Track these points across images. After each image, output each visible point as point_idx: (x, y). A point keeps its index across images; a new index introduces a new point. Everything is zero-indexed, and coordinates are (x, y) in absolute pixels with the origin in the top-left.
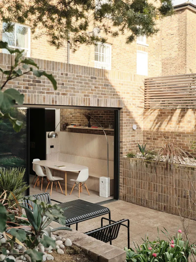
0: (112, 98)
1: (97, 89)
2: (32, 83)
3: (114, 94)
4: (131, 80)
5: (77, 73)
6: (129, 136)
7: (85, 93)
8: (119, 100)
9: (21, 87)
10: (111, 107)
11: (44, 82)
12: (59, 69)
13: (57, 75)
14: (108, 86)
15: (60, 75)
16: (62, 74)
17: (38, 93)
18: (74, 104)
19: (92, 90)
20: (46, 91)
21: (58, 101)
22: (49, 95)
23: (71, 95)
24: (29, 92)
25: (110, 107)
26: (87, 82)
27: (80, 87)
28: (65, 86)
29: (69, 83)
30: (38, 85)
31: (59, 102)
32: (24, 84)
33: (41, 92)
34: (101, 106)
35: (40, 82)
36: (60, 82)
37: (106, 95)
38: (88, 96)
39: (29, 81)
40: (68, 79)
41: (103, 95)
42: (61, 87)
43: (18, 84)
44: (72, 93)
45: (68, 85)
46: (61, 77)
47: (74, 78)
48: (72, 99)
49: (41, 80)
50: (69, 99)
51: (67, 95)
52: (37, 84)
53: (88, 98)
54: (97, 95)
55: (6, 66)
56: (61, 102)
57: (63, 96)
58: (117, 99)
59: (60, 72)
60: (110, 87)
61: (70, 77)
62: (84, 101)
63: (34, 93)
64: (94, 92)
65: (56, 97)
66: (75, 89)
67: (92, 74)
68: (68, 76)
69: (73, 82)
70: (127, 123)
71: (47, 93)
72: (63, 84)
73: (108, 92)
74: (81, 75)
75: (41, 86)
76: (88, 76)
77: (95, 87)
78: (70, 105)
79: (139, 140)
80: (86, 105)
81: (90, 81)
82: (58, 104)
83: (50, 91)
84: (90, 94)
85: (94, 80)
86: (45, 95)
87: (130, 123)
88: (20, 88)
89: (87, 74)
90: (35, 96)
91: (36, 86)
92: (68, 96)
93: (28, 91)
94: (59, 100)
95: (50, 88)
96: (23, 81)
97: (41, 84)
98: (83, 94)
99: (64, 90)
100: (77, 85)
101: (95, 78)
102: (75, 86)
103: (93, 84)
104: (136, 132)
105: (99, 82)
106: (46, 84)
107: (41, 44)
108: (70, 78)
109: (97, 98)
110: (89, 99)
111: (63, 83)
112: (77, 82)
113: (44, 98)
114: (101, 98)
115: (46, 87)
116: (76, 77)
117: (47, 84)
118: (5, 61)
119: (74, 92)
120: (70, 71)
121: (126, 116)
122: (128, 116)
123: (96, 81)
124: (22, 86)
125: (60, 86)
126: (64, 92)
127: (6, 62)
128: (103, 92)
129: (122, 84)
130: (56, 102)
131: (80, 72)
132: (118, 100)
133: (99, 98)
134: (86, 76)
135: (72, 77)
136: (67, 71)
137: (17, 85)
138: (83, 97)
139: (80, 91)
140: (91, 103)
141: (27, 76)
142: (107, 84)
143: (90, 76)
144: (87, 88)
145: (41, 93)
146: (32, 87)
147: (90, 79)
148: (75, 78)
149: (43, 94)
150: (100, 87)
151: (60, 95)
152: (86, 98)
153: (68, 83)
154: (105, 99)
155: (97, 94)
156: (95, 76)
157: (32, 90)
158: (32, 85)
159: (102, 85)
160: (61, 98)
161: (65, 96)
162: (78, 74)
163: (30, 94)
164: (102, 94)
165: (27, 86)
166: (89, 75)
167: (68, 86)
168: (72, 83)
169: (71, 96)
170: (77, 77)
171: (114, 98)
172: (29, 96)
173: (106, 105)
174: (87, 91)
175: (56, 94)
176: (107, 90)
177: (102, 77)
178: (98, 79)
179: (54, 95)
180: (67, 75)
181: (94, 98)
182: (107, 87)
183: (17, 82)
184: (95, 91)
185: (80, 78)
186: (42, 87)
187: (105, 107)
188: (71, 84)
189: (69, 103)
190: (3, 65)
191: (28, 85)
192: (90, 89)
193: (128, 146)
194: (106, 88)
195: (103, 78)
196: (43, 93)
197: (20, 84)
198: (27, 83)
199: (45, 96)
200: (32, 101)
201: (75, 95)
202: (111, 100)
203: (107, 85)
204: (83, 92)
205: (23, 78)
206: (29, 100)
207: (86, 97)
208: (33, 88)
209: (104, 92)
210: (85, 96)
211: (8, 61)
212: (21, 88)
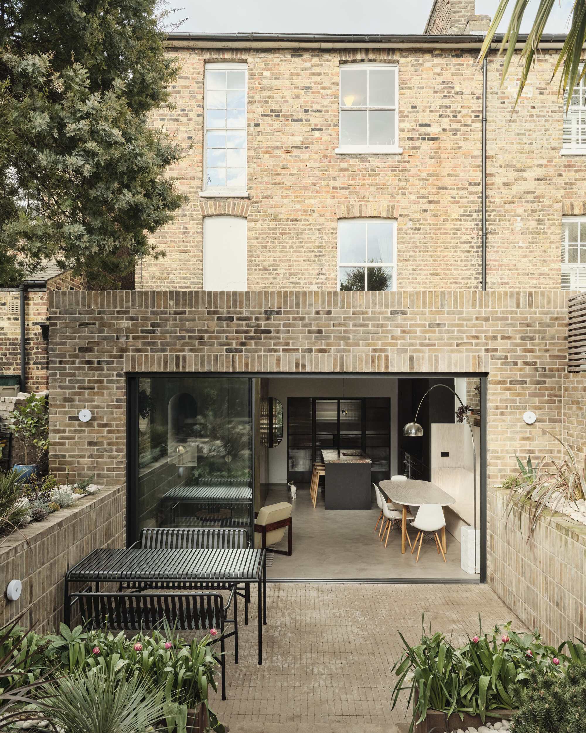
0: (452, 351)
1: (408, 335)
2: (252, 334)
3: (460, 341)
4: (518, 306)
5: (353, 306)
6: (513, 439)
7: (374, 345)
8: (477, 354)
9: (232, 343)
10: (453, 371)
11: (278, 332)
12: (311, 305)
13: (307, 316)
14: (441, 326)
15: (313, 315)
16: (318, 313)
17: (264, 352)
18: (347, 368)
19: (393, 338)
20: (281, 348)
21: (309, 364)
22: (288, 354)
23: (338, 351)
24: (247, 351)
25: (446, 371)
26: (381, 322)
27: (361, 335)
28: (324, 334)
29: (334, 328)
30: (265, 338)
31: (312, 365)
32: (237, 338)
33: (270, 350)
34: (421, 371)
35: (269, 332)
36: (313, 328)
37: (435, 345)
38: (381, 350)
39: (247, 332)
40: (331, 320)
41: (425, 346)
42: (316, 337)
43: (227, 339)
44: (342, 347)
45: (333, 332)
46: (316, 319)
47: (345, 319)
48: (342, 358)
49: (272, 329)
50: (335, 360)
51: (329, 352)
52: (263, 336)
53: (383, 354)
54: (409, 348)
55: (204, 311)
56: (316, 365)
57: (320, 354)
58: (471, 354)
59: (314, 310)
60: (446, 328)
61: (335, 317)
62: (373, 361)
63: (256, 352)
64: (399, 342)
65: (303, 357)
66: (349, 338)
67: (393, 306)
68: (332, 315)
69: (344, 325)
70: (505, 407)
71: (284, 350)
72: (320, 332)
73: (441, 338)
74: (364, 310)
75: (270, 338)
76: (383, 310)
77: (404, 332)
78: (338, 370)
79: (547, 448)
80: (378, 368)
81: (388, 321)
82: (308, 369)
83: (291, 347)
84: (389, 348)
85: (399, 317)
86: (281, 354)
87: (518, 408)
88: (229, 345)
89: (382, 306)
90: (259, 357)
91: (261, 339)
92: (332, 353)
93: (246, 349)
94: (311, 362)
95: (291, 341)
96: (236, 333)
97: (272, 335)
98: (371, 348)
99: (322, 343)
100: (355, 332)
101: (404, 313)
102: (350, 333)
103: (397, 326)
104: (537, 429)
105: (412, 319)
106: (281, 336)
107: (417, 250)
108: (335, 319)
109: (409, 354)
110: (387, 358)
111: (319, 330)
112: (355, 325)
113: (278, 360)
114: (421, 354)
115: (281, 341)
116: (351, 315)
117: (284, 335)
118: (204, 303)
119: (347, 344)
120: (336, 305)
121: (500, 391)
122: (508, 392)
123: (405, 319)
124: (234, 342)
125: (313, 335)
126: (323, 347)
127: (205, 305)
128: (427, 341)
129: (487, 319)
130: (304, 366)
131: (361, 305)
132: (474, 357)
133: (415, 355)
134: (377, 310)
135: (342, 316)
136: (329, 304)
137: (225, 340)
138: (371, 354)
139: (361, 342)
140: (392, 366)
141: (242, 324)
142: (437, 322)
143: (389, 311)
144: (380, 335)
145: (271, 352)
146: (253, 342)
147: (389, 315)
148: (350, 317)
149: (275, 354)
150: (418, 329)
151: (313, 353)
152: (378, 356)
153: (332, 328)
154: (433, 354)
155: (409, 346)
156: (402, 309)
157: (253, 347)
158: (252, 338)
159: (424, 325)
160: (317, 357)
161: (326, 354)
162: (358, 309)
163: (250, 354)
164: (422, 345)
165: (244, 341)
166: (387, 306)
167: (332, 335)
168: (342, 329)
169: (339, 354)
170: (353, 314)
171: (460, 351)
172: (247, 358)
173: (436, 367)
174: (380, 342)
175: (305, 352)
176: (437, 335)
177: (424, 307)
178: (411, 314)
179: (300, 354)
180: (329, 313)
181: (400, 356)
182: (437, 329)
183: (225, 335)
184: (403, 338)
185: (361, 316)
186: (272, 342)
187: (433, 371)
188: (338, 330)
189: (335, 366)
190: (200, 309)
191: (245, 339)
192: (390, 336)
193: (508, 461)
194: (434, 332)
195: (427, 310)
196: (276, 351)
197: (230, 339)
198: (244, 335)
199: (280, 357)
200: (253, 366)
201: (349, 351)
202: (450, 356)
203: (438, 325)
204: (369, 345)
205: (235, 329)
206: (247, 365)
207: (377, 354)
208: (256, 344)
209: (429, 339)
210: (375, 350)
211: (208, 303)
212: (232, 345)
